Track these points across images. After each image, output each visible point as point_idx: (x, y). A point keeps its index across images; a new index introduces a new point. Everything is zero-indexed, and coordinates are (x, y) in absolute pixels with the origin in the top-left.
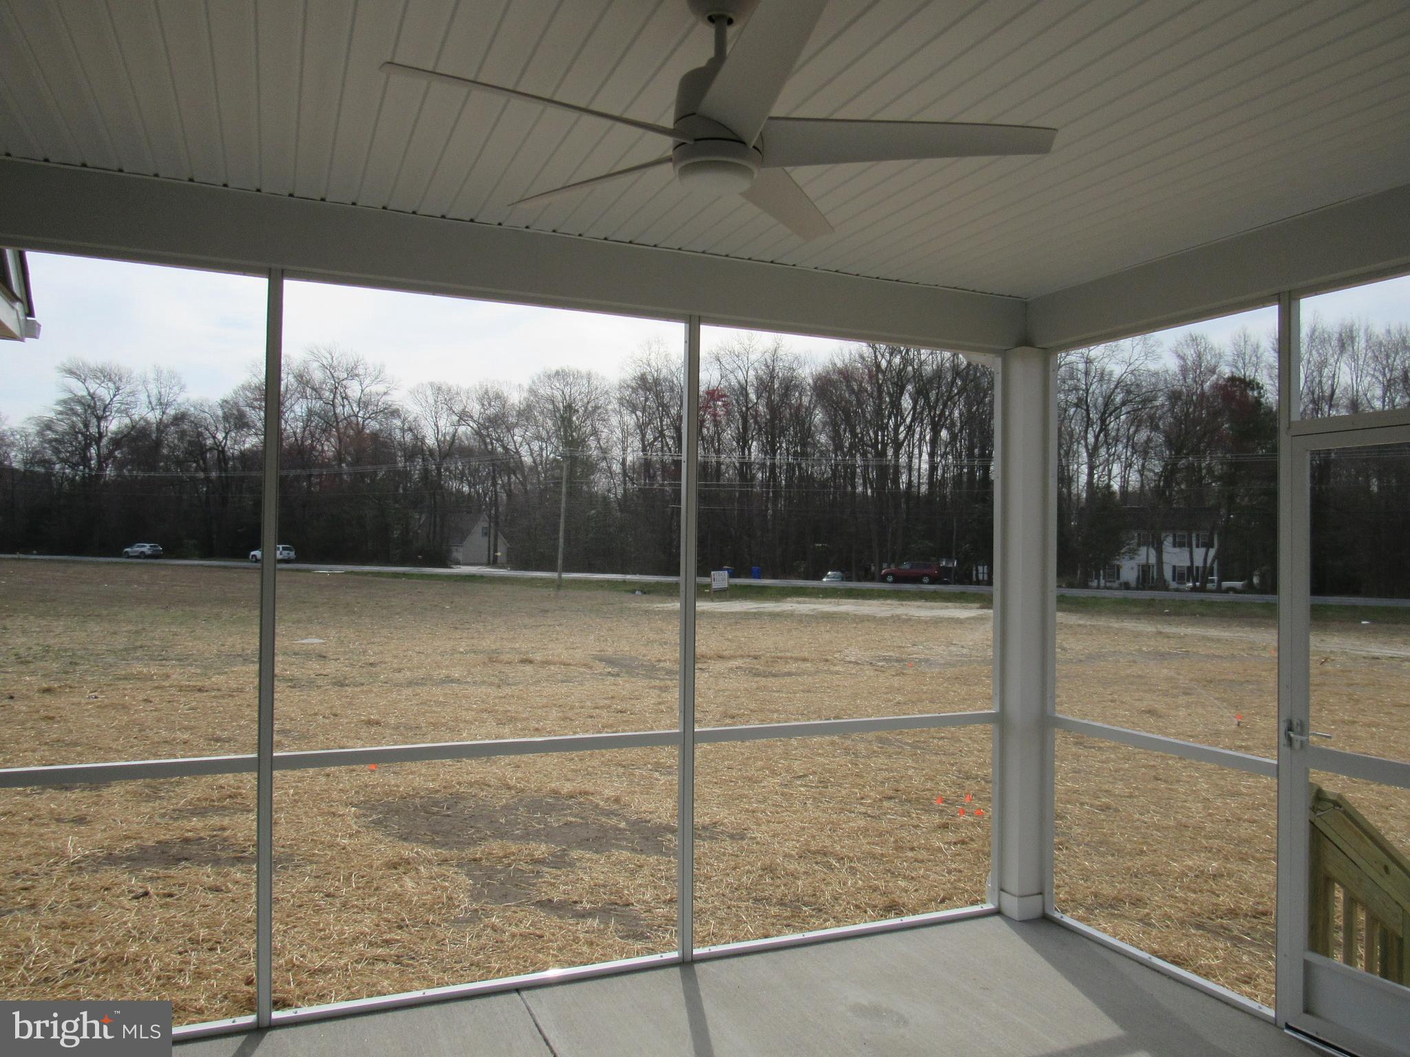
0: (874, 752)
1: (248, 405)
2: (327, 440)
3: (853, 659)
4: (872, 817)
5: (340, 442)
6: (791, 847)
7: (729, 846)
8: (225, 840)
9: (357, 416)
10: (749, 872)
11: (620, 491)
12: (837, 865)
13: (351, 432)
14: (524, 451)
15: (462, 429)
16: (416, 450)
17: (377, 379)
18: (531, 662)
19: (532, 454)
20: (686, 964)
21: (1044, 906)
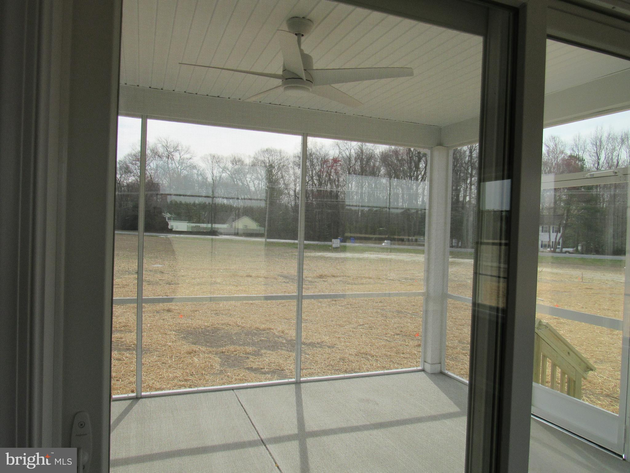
0: (394, 316)
1: (130, 163)
2: (165, 179)
3: (391, 278)
4: (389, 341)
5: (170, 180)
6: (353, 351)
7: (327, 350)
8: (122, 342)
9: (178, 168)
10: (334, 360)
11: (293, 203)
12: (371, 359)
13: (175, 175)
14: (251, 185)
15: (224, 175)
16: (204, 183)
17: (187, 152)
18: (251, 276)
19: (254, 186)
20: (298, 383)
21: (441, 368)
